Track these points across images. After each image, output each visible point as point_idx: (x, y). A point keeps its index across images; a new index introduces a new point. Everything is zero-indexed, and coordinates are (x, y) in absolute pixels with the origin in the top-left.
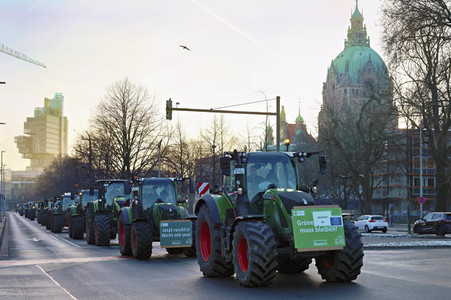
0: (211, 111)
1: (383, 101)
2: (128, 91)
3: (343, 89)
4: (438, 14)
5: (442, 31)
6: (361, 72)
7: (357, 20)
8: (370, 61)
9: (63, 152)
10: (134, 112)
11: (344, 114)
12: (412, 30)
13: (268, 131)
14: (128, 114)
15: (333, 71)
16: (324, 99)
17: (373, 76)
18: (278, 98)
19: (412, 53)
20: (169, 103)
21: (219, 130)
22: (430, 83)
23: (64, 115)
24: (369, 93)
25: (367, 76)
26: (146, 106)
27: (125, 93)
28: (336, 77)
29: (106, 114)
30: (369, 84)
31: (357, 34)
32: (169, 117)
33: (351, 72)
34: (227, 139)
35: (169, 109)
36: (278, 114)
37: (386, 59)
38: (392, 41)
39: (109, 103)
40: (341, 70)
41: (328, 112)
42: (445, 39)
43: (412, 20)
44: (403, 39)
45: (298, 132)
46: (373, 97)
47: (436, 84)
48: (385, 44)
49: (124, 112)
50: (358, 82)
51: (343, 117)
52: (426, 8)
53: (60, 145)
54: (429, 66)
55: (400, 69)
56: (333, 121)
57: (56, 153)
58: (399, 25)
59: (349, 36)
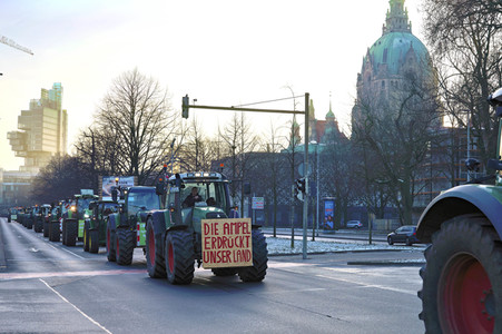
0: (232, 108)
1: (426, 96)
2: (138, 83)
3: (380, 82)
5: (493, 19)
6: (401, 62)
7: (397, 2)
8: (411, 49)
9: (61, 150)
10: (144, 107)
11: (381, 110)
12: (460, 17)
13: (295, 129)
14: (137, 108)
15: (370, 60)
16: (359, 92)
17: (415, 66)
18: (307, 95)
19: (459, 42)
20: (186, 99)
21: (239, 129)
22: (479, 77)
23: (63, 108)
24: (409, 86)
25: (407, 67)
26: (157, 101)
27: (133, 85)
28: (374, 65)
29: (112, 109)
30: (410, 76)
31: (397, 21)
32: (185, 115)
33: (389, 62)
34: (248, 138)
35: (186, 106)
36: (308, 112)
37: (431, 49)
38: (436, 29)
39: (116, 97)
40: (379, 59)
41: (362, 107)
42: (496, 28)
43: (459, 6)
44: (449, 26)
45: (329, 130)
46: (414, 92)
47: (487, 78)
48: (429, 32)
49: (133, 106)
50: (397, 73)
53: (58, 142)
54: (479, 56)
55: (446, 61)
56: (369, 118)
57: (53, 151)
58: (445, 10)
59: (387, 20)
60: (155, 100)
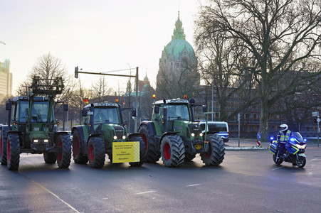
0: (100, 74)
1: (193, 70)
2: (50, 60)
3: (170, 63)
4: (223, 25)
5: (225, 34)
6: (181, 54)
7: (179, 24)
8: (185, 48)
9: (9, 93)
10: (54, 72)
11: (171, 76)
12: (209, 33)
13: (129, 84)
14: (50, 73)
15: (165, 52)
16: (160, 67)
17: (187, 56)
18: (137, 68)
19: (209, 45)
20: (77, 69)
21: (102, 84)
22: (218, 62)
23: (10, 72)
24: (185, 65)
25: (183, 56)
26: (61, 69)
27: (48, 61)
28: (167, 54)
29: (37, 73)
30: (185, 60)
31: (179, 32)
32: (76, 77)
33: (175, 54)
34: (107, 89)
35: (77, 72)
36: (137, 77)
37: (195, 48)
38: (199, 38)
39: (39, 66)
40: (170, 52)
41: (162, 74)
42: (226, 38)
43: (209, 27)
44: (204, 37)
45: (145, 86)
46: (187, 68)
47: (221, 62)
48: (195, 40)
49: (48, 72)
50: (179, 59)
51: (170, 78)
52: (217, 21)
53: (8, 89)
54: (218, 53)
55: (202, 53)
56: (165, 80)
57: (5, 94)
58: (202, 29)
59: (174, 33)
60: (60, 69)
